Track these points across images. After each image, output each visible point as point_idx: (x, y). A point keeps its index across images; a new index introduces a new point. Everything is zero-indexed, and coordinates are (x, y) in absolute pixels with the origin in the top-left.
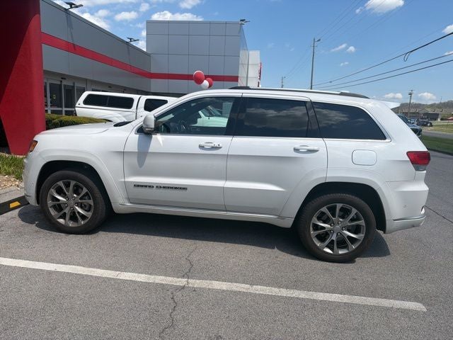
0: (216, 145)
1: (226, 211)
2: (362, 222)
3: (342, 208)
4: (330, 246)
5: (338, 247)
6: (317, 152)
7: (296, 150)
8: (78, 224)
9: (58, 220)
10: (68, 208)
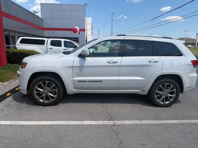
0: (116, 61)
1: (119, 90)
2: (175, 90)
3: (167, 85)
4: (163, 101)
5: (165, 101)
6: (158, 62)
7: (149, 62)
8: (50, 101)
9: (39, 100)
10: (45, 94)
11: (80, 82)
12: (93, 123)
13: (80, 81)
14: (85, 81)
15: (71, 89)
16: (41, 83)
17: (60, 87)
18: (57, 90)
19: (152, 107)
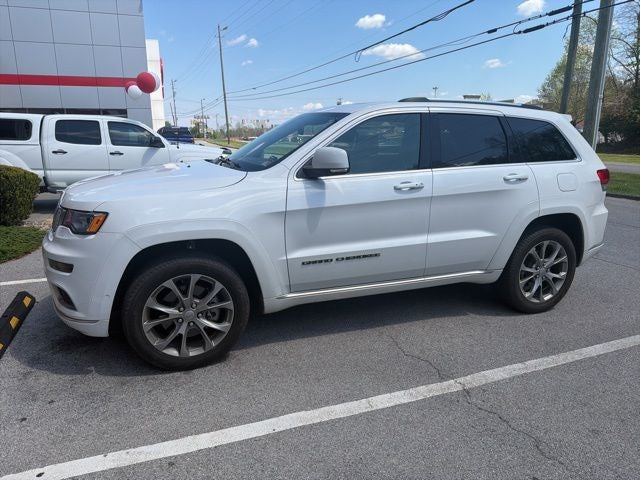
0: (419, 184)
1: (424, 276)
2: (565, 258)
3: (548, 245)
4: (537, 295)
5: (543, 294)
6: (527, 181)
7: (506, 180)
8: (204, 349)
9: (164, 351)
10: (185, 325)
11: (311, 266)
12: (400, 397)
13: (309, 263)
14: (327, 261)
15: (277, 292)
16: (170, 284)
17: (242, 290)
18: (229, 304)
19: (513, 317)
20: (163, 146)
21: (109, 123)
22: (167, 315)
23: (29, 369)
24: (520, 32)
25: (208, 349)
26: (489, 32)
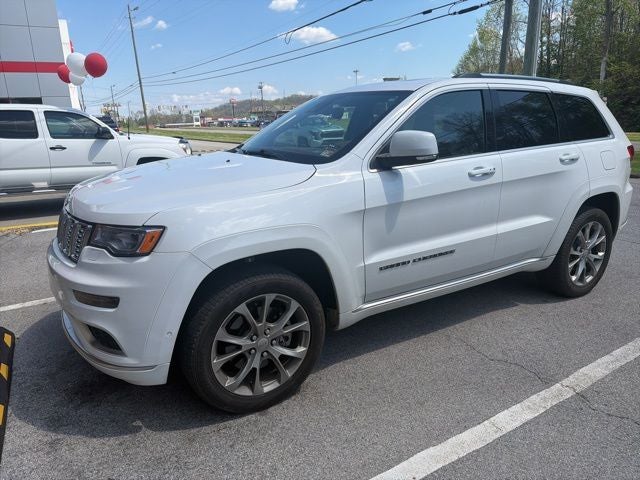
0: (492, 170)
2: (604, 238)
4: (581, 278)
5: (586, 276)
6: (578, 161)
7: (561, 161)
8: (279, 382)
9: (236, 392)
10: (258, 358)
11: (388, 271)
13: (387, 267)
14: (404, 263)
15: (352, 305)
16: (242, 308)
20: (112, 137)
21: (45, 112)
22: (239, 347)
23: (53, 436)
24: (455, 13)
25: (283, 381)
26: (425, 13)
